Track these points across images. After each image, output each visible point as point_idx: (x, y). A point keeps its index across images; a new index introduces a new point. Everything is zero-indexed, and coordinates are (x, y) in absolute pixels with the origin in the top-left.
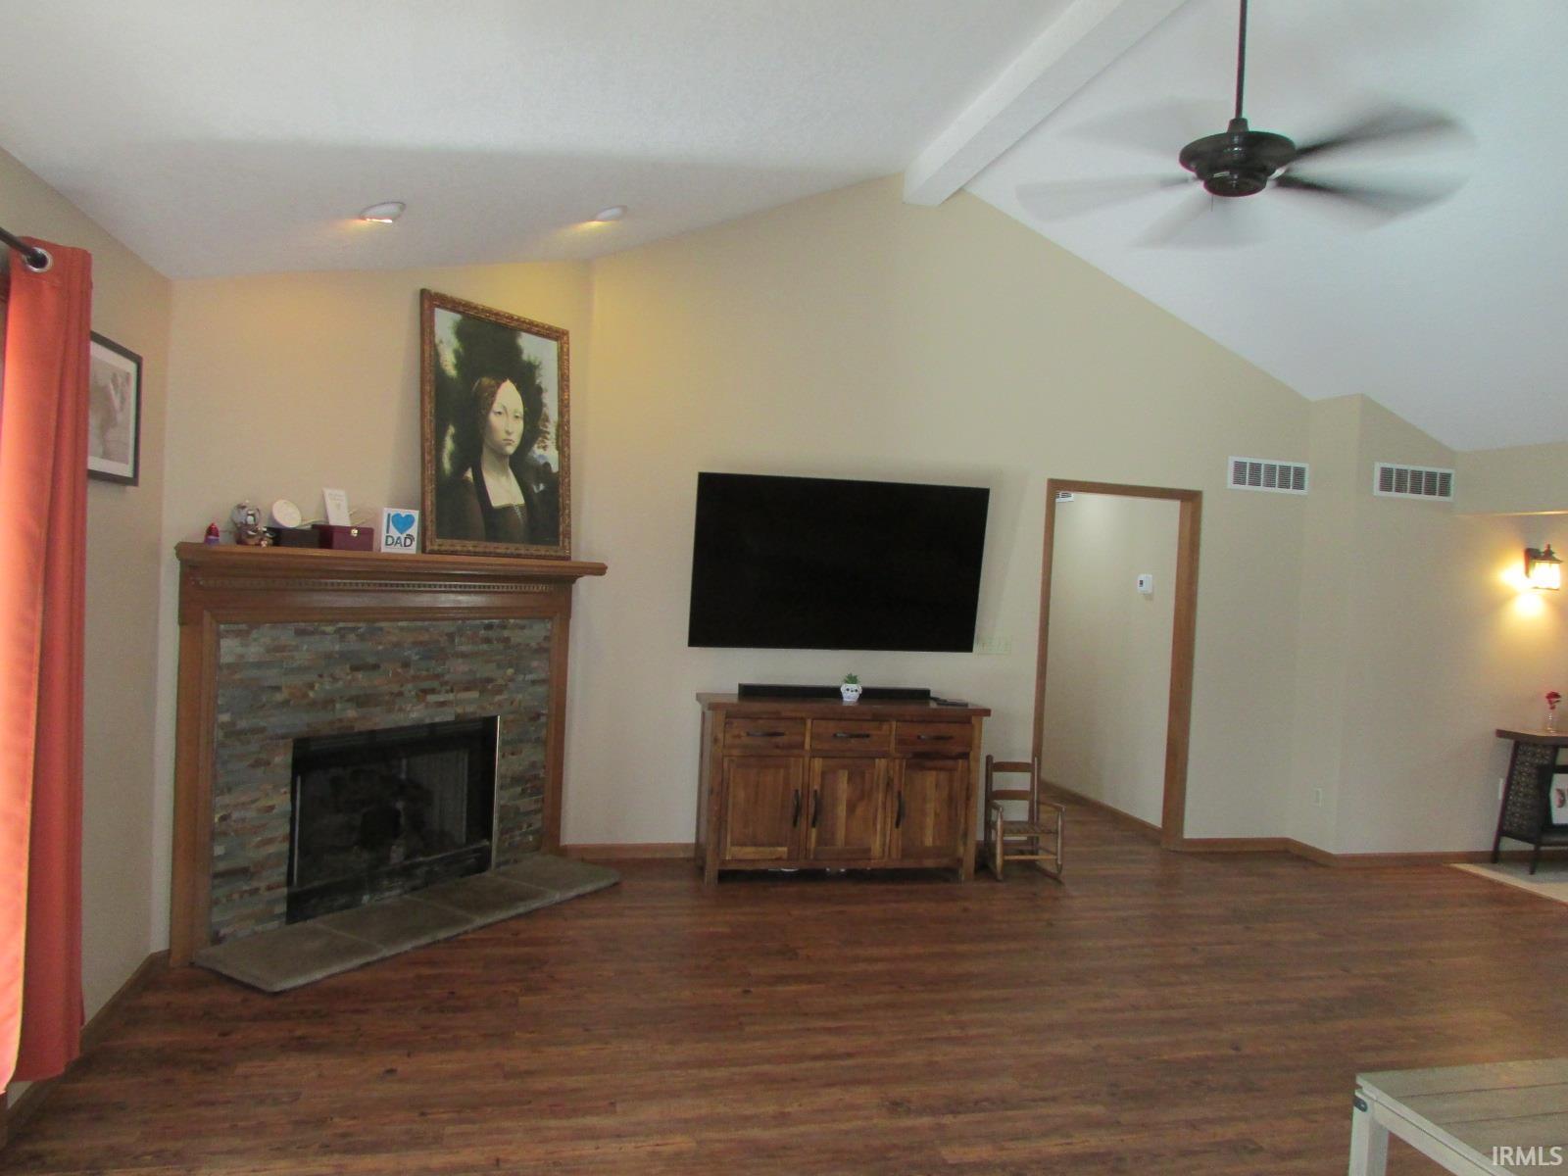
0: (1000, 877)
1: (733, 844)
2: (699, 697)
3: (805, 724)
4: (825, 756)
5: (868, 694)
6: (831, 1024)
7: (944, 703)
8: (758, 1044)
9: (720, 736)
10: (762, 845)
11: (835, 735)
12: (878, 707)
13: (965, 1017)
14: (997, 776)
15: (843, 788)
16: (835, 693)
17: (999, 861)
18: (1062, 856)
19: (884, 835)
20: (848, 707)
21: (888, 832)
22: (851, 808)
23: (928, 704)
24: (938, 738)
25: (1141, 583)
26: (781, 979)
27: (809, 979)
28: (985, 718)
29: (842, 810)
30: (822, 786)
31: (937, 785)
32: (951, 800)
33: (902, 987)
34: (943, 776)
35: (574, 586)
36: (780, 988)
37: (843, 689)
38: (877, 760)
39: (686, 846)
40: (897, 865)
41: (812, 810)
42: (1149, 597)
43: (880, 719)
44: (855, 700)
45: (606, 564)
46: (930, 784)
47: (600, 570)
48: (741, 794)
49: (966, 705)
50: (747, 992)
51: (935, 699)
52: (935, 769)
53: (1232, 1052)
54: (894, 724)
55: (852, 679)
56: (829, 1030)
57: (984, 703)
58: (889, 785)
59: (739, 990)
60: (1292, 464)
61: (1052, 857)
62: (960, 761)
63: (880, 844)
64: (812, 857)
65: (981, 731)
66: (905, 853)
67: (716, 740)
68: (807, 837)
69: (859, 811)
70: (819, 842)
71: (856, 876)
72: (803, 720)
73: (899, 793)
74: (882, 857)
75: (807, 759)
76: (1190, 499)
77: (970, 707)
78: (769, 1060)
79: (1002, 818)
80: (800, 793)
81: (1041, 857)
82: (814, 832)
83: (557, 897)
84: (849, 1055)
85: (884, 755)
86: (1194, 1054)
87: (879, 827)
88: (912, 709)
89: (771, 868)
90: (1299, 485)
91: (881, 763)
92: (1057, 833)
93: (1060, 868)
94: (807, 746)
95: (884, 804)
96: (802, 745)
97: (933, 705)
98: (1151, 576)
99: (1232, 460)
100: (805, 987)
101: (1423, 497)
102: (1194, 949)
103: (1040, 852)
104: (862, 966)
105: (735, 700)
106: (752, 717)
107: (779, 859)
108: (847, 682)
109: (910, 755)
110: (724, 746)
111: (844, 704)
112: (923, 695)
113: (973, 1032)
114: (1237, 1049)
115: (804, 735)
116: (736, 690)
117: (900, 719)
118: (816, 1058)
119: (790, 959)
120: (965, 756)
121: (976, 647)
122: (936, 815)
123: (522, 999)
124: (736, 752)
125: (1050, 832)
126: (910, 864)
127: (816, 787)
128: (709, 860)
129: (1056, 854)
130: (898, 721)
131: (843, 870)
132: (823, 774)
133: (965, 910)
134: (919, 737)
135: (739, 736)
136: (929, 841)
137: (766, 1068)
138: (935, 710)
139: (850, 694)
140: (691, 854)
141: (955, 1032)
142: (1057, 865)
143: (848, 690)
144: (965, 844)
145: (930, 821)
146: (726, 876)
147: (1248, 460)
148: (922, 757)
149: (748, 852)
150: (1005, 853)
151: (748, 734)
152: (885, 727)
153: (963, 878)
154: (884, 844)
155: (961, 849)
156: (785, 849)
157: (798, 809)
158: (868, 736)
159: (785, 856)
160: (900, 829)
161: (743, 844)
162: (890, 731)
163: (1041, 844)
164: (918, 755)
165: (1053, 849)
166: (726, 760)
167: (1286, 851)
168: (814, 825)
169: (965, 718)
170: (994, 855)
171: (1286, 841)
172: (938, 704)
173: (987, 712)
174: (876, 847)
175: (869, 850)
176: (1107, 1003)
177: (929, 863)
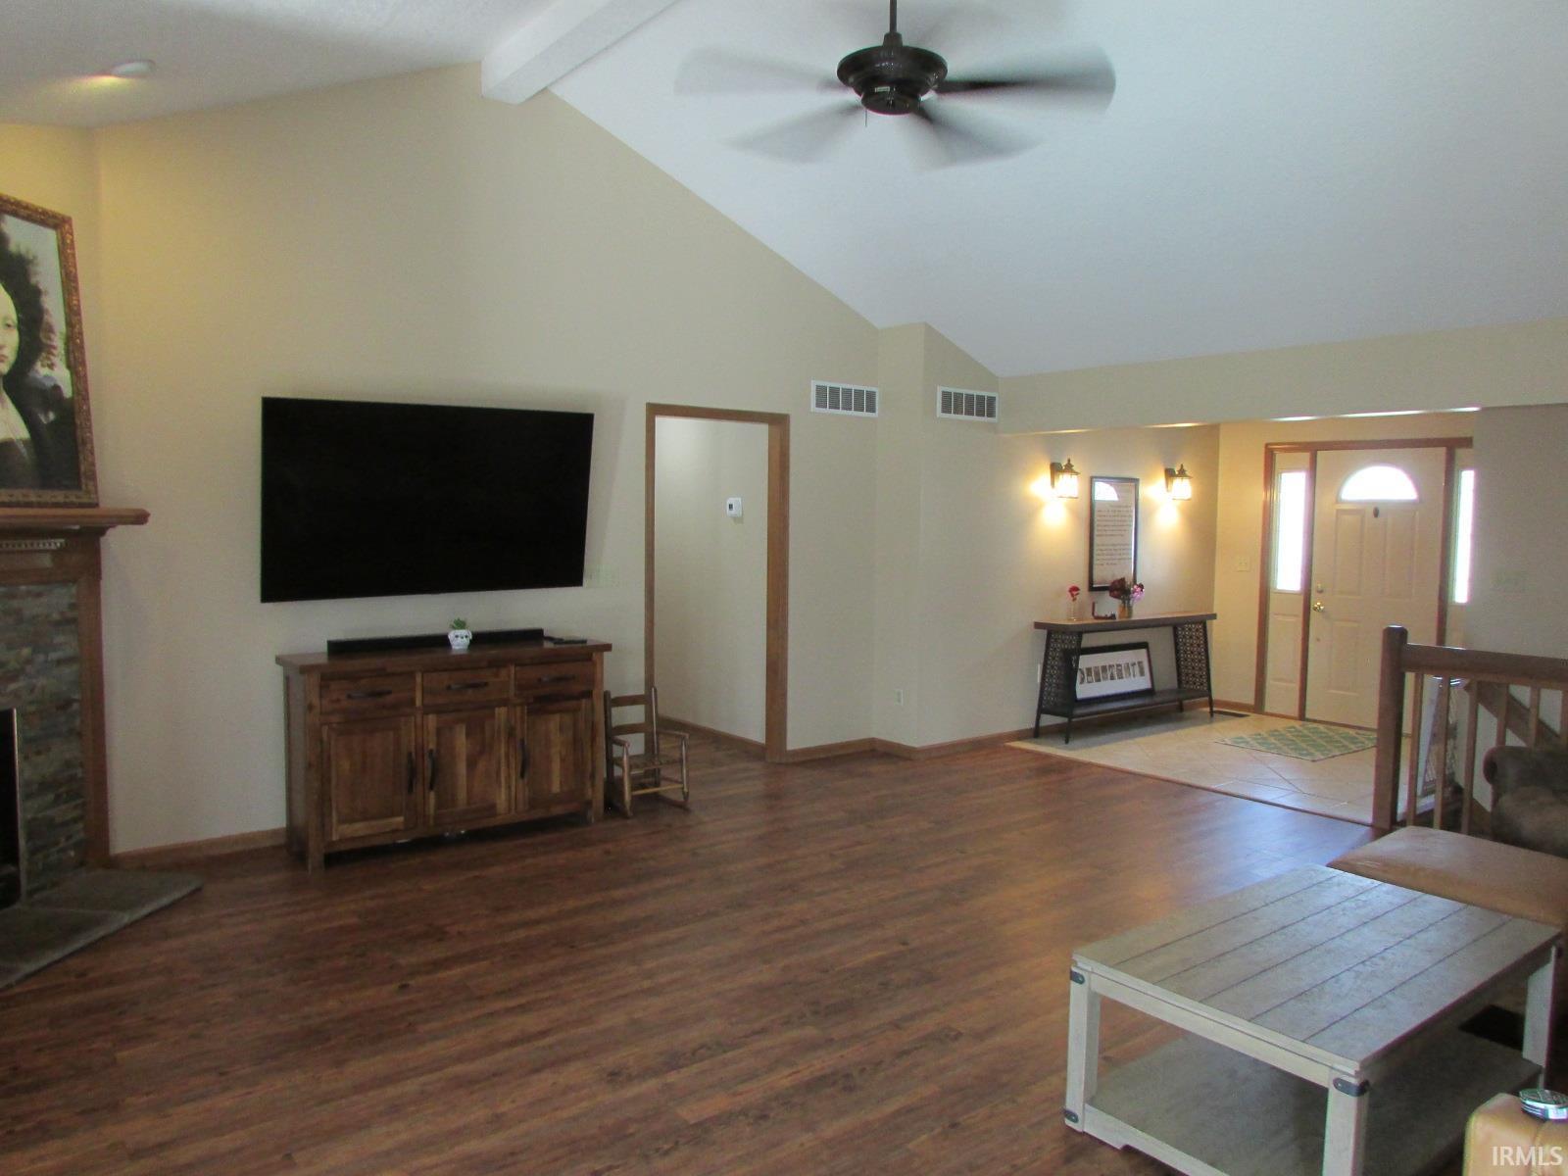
0: (630, 814)
1: (341, 822)
2: (279, 660)
3: (414, 678)
4: (439, 710)
5: (479, 639)
6: (512, 1003)
7: (560, 641)
8: (441, 1043)
9: (316, 701)
10: (373, 818)
11: (449, 688)
12: (494, 652)
13: (650, 965)
14: (615, 711)
15: (461, 742)
16: (443, 641)
17: (627, 797)
18: (688, 783)
19: (509, 787)
20: (457, 656)
21: (514, 783)
22: (472, 764)
23: (542, 644)
24: (559, 679)
25: (731, 506)
26: (438, 965)
27: (472, 957)
28: (606, 654)
29: (462, 768)
30: (438, 744)
31: (561, 729)
32: (576, 742)
33: (572, 947)
34: (568, 719)
35: (102, 539)
36: (443, 974)
37: (451, 636)
38: (497, 709)
39: (275, 833)
40: (525, 817)
41: (428, 774)
42: (737, 520)
43: (496, 664)
44: (466, 647)
45: (148, 510)
46: (554, 727)
47: (141, 518)
48: (346, 765)
49: (584, 642)
50: (404, 987)
51: (551, 639)
52: (560, 711)
53: (902, 948)
54: (512, 669)
55: (461, 625)
56: (509, 1011)
57: (604, 639)
58: (511, 734)
59: (394, 986)
60: (865, 389)
61: (680, 786)
62: (584, 701)
63: (505, 797)
64: (432, 822)
65: (602, 668)
66: (532, 804)
67: (310, 707)
68: (425, 798)
69: (481, 766)
70: (439, 805)
71: (479, 836)
72: (411, 675)
73: (522, 741)
74: (510, 810)
75: (419, 719)
76: (778, 422)
77: (589, 643)
78: (460, 1059)
79: (627, 754)
80: (413, 754)
81: (665, 789)
82: (432, 797)
83: (127, 918)
84: (544, 1034)
85: (504, 703)
86: (871, 956)
87: (503, 780)
88: (529, 651)
89: (386, 840)
90: (871, 409)
91: (501, 712)
92: (681, 761)
93: (686, 796)
94: (418, 703)
95: (507, 755)
96: (412, 702)
97: (548, 645)
98: (740, 499)
99: (814, 384)
100: (469, 968)
101: (975, 418)
102: (832, 855)
103: (663, 783)
104: (522, 934)
105: (324, 660)
106: (352, 677)
107: (395, 831)
108: (454, 628)
109: (531, 700)
110: (321, 713)
111: (454, 653)
112: (535, 636)
113: (663, 979)
114: (905, 944)
115: (413, 690)
116: (325, 648)
117: (519, 663)
118: (513, 1043)
119: (440, 940)
120: (588, 694)
121: (585, 581)
122: (563, 760)
123: (123, 1055)
124: (335, 719)
125: (674, 762)
126: (539, 814)
127: (432, 746)
128: (312, 844)
129: (682, 783)
130: (516, 665)
131: (463, 832)
132: (439, 732)
133: (608, 852)
134: (540, 680)
135: (338, 700)
136: (556, 788)
137: (459, 1069)
138: (552, 650)
139: (460, 641)
140: (282, 841)
141: (646, 984)
142: (684, 793)
143: (457, 636)
144: (593, 785)
145: (556, 767)
146: (335, 859)
147: (828, 385)
148: (542, 702)
149: (359, 828)
150: (633, 788)
151: (349, 697)
152: (503, 672)
153: (593, 820)
154: (509, 800)
155: (589, 792)
156: (401, 819)
157: (413, 772)
158: (486, 684)
159: (402, 827)
160: (526, 780)
161: (352, 821)
162: (509, 676)
163: (663, 773)
164: (539, 699)
165: (677, 777)
166: (325, 729)
167: (873, 750)
168: (431, 788)
169: (584, 655)
170: (622, 794)
171: (873, 741)
172: (555, 643)
173: (608, 647)
174: (501, 799)
175: (493, 806)
176: (775, 923)
177: (557, 810)
